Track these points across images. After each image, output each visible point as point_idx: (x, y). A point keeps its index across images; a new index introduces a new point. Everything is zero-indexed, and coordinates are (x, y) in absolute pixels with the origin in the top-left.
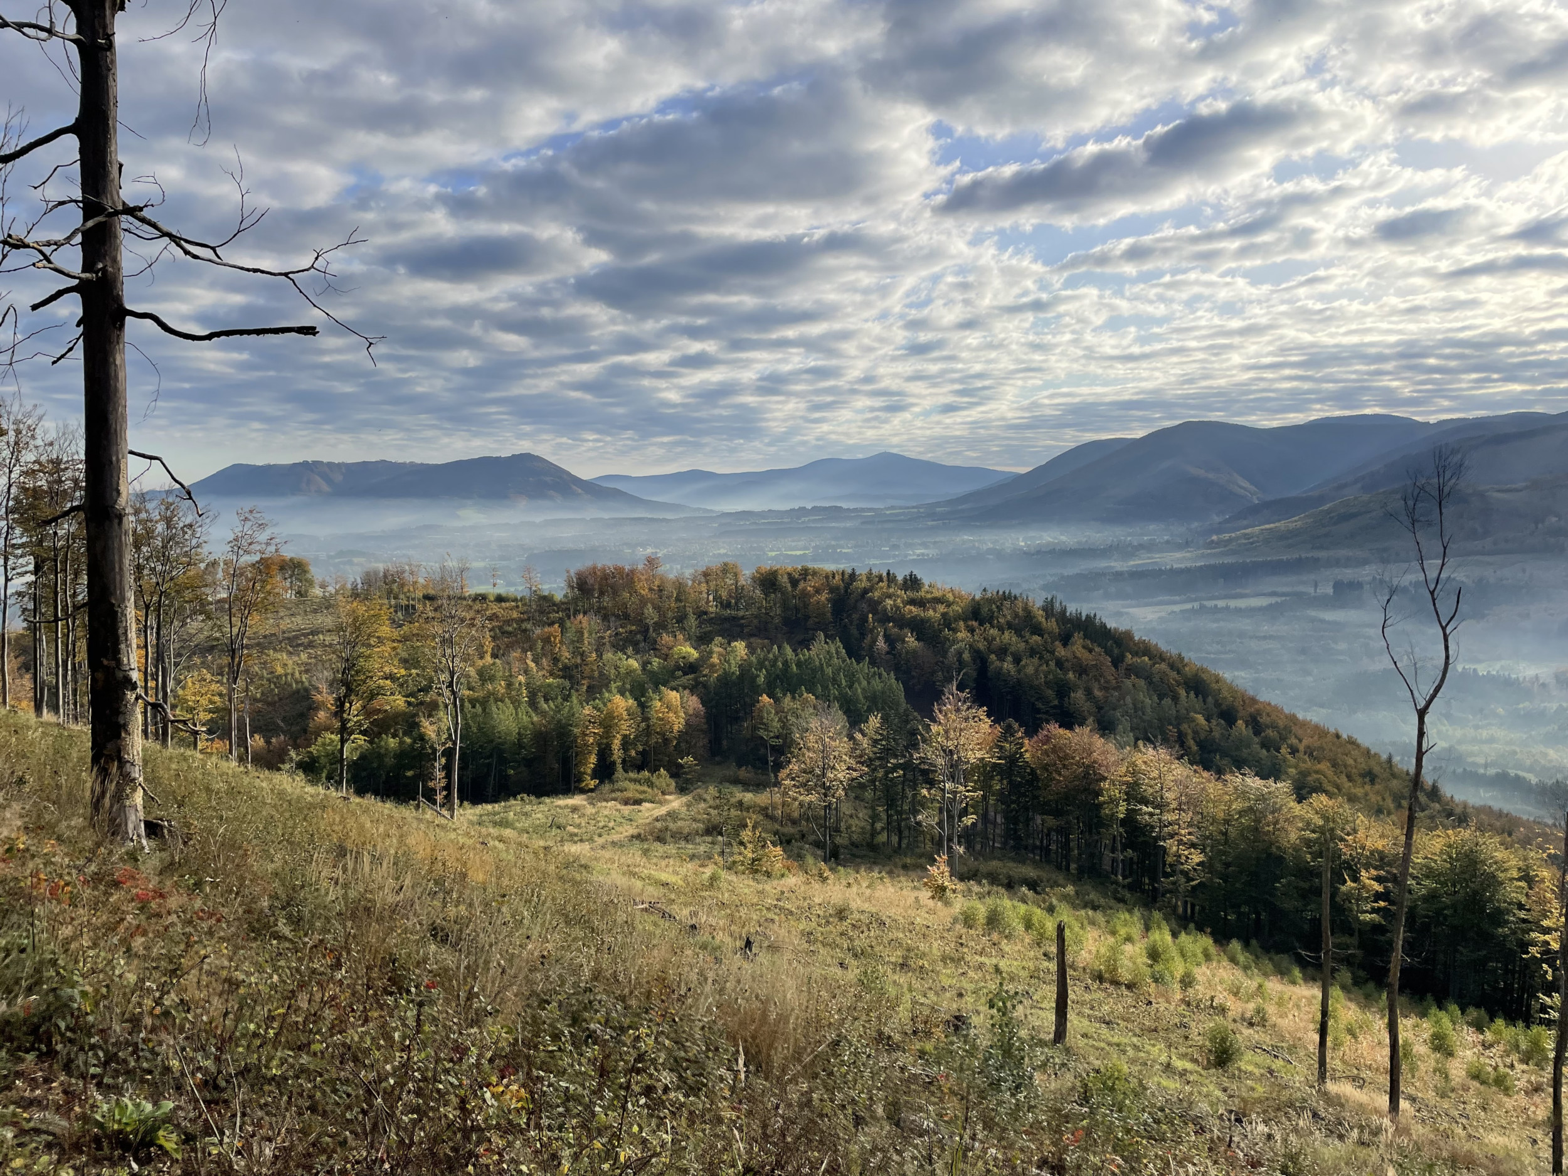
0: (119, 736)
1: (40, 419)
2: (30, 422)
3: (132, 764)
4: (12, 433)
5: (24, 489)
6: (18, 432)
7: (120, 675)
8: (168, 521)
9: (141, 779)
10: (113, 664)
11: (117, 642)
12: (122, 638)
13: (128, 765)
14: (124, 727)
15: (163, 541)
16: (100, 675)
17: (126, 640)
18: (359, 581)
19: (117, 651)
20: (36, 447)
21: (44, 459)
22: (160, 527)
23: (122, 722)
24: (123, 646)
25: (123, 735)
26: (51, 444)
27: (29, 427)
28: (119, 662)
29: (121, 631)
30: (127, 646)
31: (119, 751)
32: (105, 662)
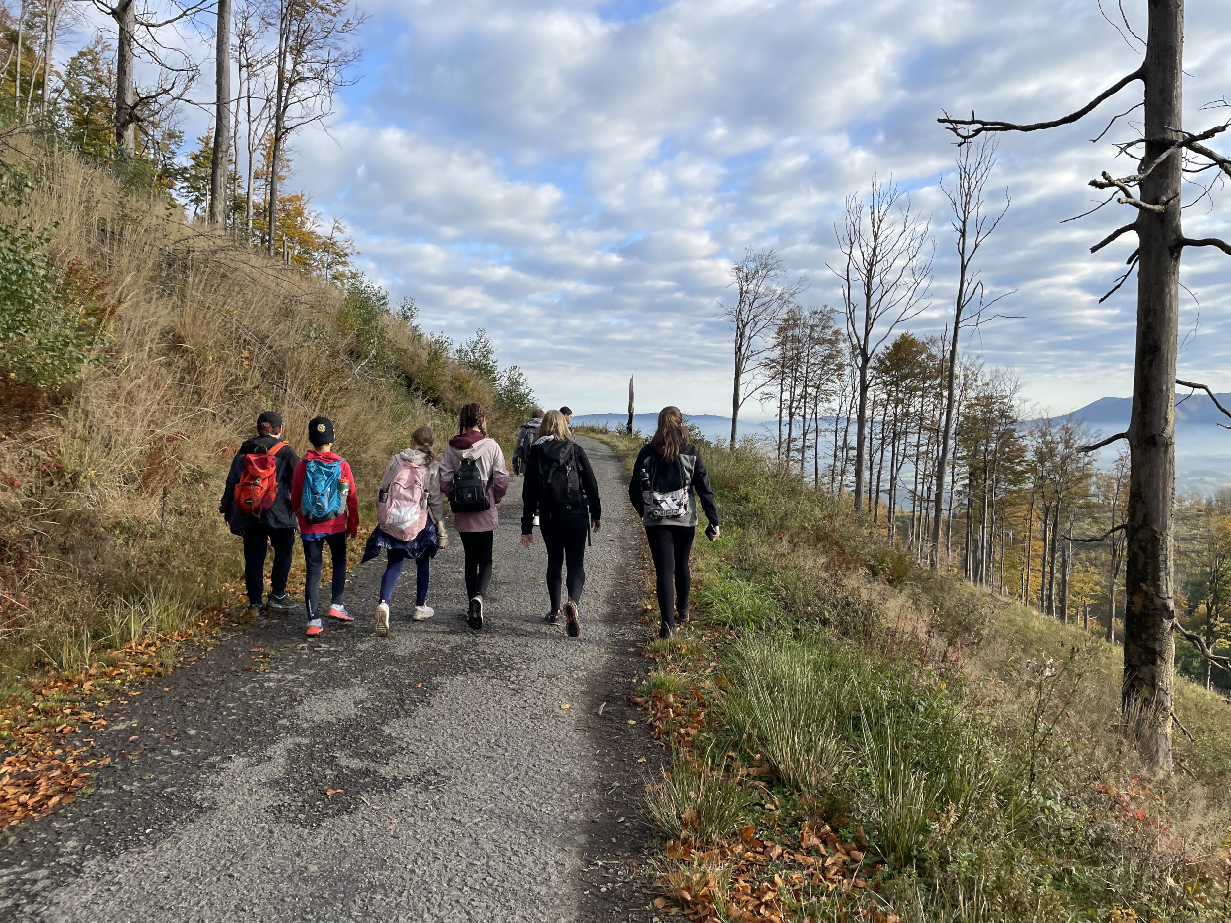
0: (1154, 662)
1: (981, 366)
2: (974, 369)
3: (1165, 693)
4: (962, 377)
5: (966, 418)
6: (966, 376)
7: (1158, 602)
8: (1067, 444)
9: (1172, 709)
10: (1152, 590)
11: (1156, 570)
12: (1162, 566)
13: (1162, 693)
14: (1160, 654)
15: (1061, 459)
16: (1138, 600)
17: (1166, 568)
18: (1214, 499)
19: (1156, 579)
20: (977, 387)
21: (982, 395)
22: (1061, 447)
23: (1158, 649)
24: (1162, 574)
25: (1159, 662)
26: (987, 384)
27: (973, 372)
28: (1158, 588)
29: (1161, 558)
30: (1166, 575)
31: (1153, 678)
32: (1144, 587)
